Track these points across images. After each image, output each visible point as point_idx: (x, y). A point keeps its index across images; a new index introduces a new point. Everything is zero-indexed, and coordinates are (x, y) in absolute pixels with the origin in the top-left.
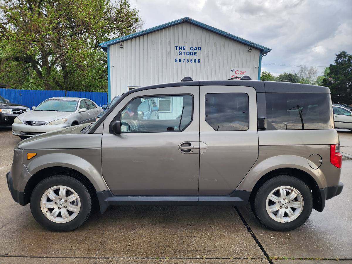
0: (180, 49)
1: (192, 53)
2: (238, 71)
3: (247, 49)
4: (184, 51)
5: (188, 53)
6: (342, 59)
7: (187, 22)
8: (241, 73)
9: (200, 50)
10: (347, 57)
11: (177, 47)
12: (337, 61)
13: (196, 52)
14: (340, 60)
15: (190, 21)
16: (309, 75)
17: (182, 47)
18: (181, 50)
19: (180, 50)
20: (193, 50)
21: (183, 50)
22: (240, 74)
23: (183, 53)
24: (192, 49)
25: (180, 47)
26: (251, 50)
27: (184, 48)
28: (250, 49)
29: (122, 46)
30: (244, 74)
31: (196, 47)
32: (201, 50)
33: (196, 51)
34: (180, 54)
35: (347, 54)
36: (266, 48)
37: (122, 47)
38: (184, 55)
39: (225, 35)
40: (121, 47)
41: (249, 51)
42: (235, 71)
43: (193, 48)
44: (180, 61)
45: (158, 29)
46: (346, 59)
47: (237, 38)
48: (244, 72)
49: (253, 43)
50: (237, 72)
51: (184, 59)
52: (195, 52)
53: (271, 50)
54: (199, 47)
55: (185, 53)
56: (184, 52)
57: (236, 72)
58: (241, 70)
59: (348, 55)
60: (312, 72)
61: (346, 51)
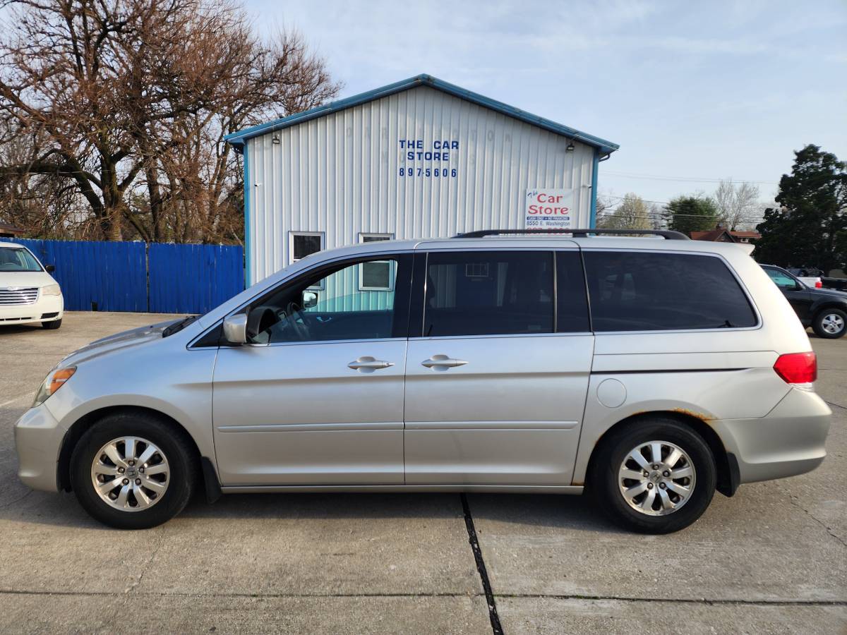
0: (411, 146)
1: (437, 155)
2: (545, 195)
3: (563, 144)
4: (420, 150)
5: (428, 156)
6: (809, 164)
7: (424, 85)
8: (552, 201)
9: (455, 148)
10: (821, 159)
11: (402, 142)
12: (799, 168)
13: (447, 154)
14: (804, 166)
15: (431, 83)
16: (739, 200)
17: (414, 142)
18: (414, 147)
19: (411, 149)
20: (439, 147)
21: (418, 147)
22: (549, 201)
23: (416, 156)
24: (437, 145)
25: (411, 142)
26: (573, 147)
27: (420, 144)
28: (571, 146)
29: (276, 139)
30: (558, 201)
31: (446, 142)
32: (457, 148)
33: (446, 150)
34: (410, 157)
35: (819, 151)
36: (606, 142)
37: (277, 142)
38: (420, 159)
39: (513, 113)
40: (275, 141)
41: (569, 148)
42: (537, 196)
43: (439, 143)
44: (411, 173)
45: (358, 101)
46: (818, 163)
47: (540, 119)
48: (558, 198)
49: (577, 132)
50: (542, 198)
51: (420, 169)
52: (444, 154)
53: (617, 147)
54: (453, 142)
55: (423, 156)
56: (420, 154)
57: (539, 196)
58: (550, 192)
59: (823, 153)
60: (747, 193)
61: (816, 145)
